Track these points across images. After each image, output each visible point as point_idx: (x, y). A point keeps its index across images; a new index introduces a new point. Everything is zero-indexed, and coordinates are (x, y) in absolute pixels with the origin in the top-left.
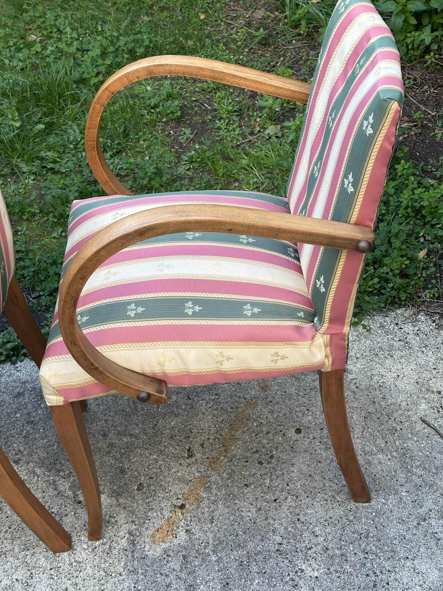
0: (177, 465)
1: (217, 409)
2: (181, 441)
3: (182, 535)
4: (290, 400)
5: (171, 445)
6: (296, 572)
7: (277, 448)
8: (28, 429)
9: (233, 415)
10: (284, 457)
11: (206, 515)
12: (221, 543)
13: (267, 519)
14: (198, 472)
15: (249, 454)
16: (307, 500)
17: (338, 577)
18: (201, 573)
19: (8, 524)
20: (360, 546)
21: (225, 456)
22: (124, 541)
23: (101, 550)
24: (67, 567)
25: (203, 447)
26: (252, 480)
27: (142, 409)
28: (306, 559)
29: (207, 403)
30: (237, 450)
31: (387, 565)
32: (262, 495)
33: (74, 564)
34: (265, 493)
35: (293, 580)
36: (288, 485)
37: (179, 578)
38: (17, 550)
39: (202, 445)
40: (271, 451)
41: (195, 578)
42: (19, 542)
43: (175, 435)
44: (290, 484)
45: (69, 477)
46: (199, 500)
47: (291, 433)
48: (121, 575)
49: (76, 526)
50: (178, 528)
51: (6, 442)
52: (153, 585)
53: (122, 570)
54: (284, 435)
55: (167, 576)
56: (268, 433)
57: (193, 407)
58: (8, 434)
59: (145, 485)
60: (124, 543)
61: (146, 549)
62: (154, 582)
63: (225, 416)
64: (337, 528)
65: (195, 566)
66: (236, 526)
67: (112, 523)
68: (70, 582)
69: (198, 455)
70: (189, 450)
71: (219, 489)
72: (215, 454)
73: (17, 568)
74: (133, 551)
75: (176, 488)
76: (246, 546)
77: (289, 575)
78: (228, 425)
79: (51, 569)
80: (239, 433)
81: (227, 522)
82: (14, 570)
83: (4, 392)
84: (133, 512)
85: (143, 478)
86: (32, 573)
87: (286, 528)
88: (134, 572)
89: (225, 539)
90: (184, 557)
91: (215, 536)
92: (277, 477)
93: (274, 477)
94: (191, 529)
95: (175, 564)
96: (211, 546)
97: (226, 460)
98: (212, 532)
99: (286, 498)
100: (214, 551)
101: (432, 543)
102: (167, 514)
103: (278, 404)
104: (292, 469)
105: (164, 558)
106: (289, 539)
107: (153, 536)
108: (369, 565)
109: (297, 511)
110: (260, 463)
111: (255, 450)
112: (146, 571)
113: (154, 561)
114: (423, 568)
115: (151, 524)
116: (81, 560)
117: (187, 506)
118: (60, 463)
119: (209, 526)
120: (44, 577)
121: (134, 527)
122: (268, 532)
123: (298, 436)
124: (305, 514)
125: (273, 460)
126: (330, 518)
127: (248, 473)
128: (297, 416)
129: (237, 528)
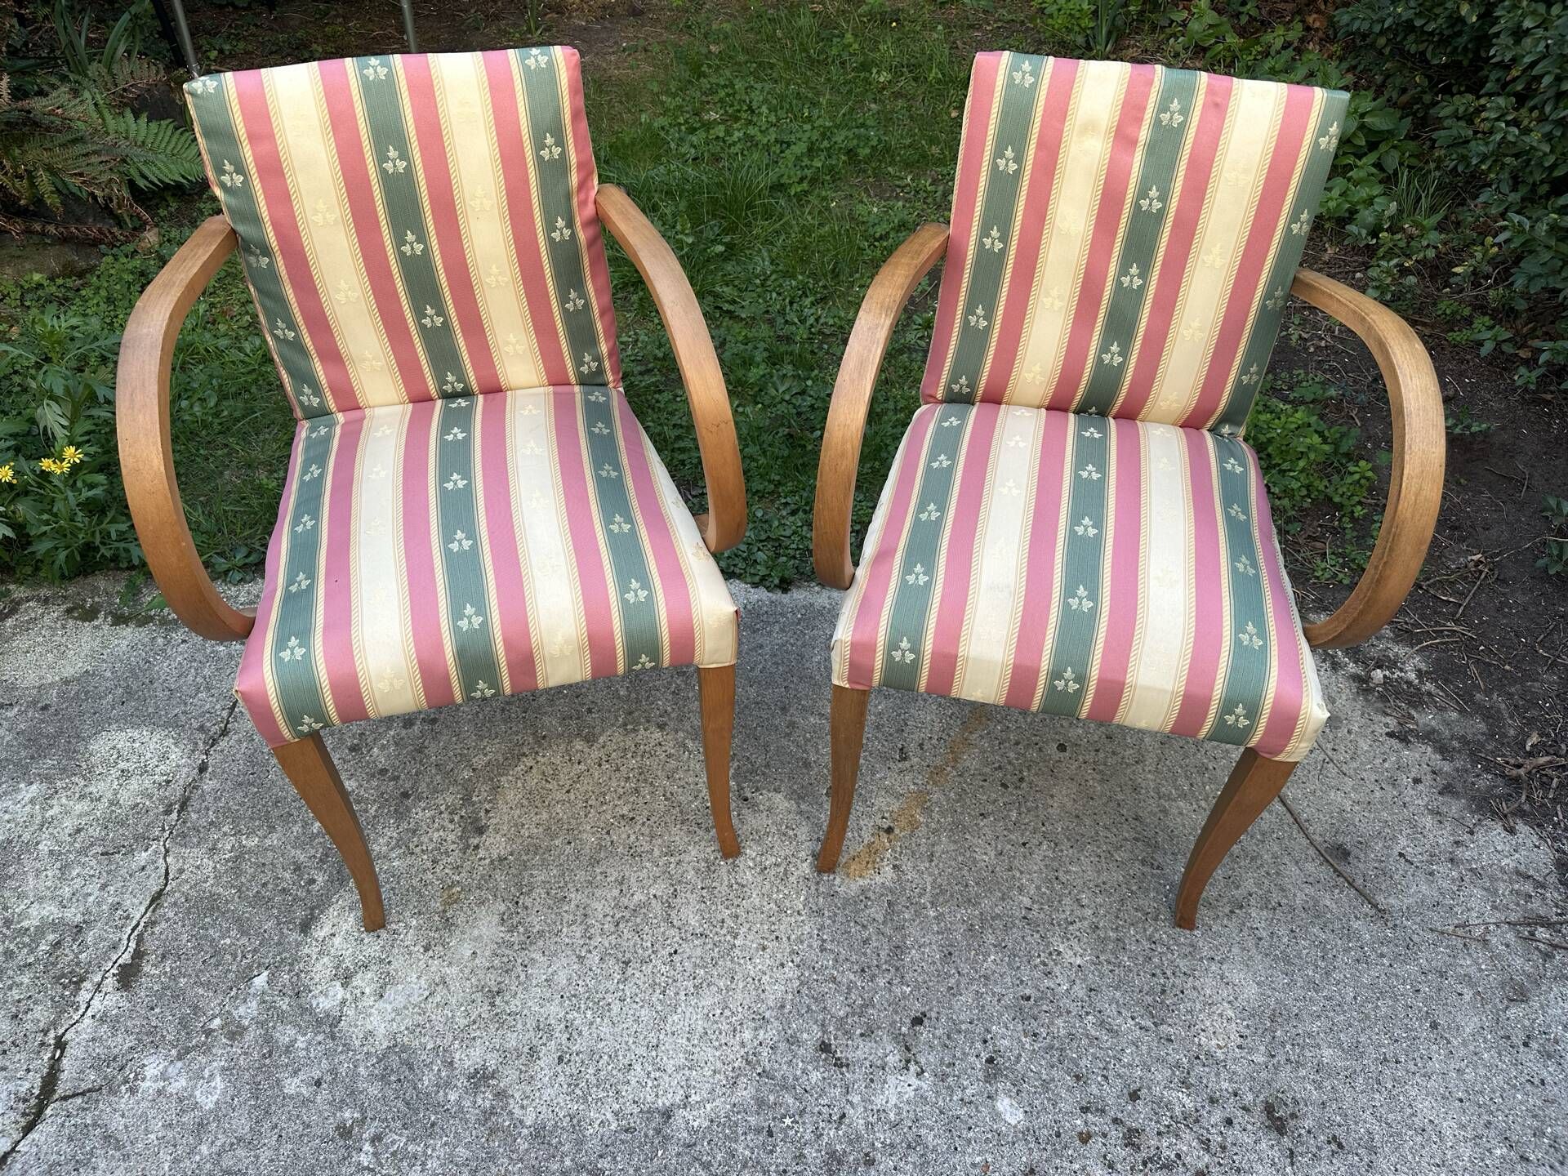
0: (885, 769)
2: (891, 735)
3: (888, 870)
5: (876, 738)
6: (1050, 954)
7: (1029, 768)
10: (1040, 783)
11: (923, 849)
12: (943, 892)
13: (1010, 869)
14: (914, 784)
15: (988, 770)
16: (1071, 851)
17: (1111, 971)
18: (913, 930)
19: (646, 813)
20: (1145, 930)
21: (952, 767)
22: (805, 865)
23: (773, 872)
24: (724, 888)
25: (922, 749)
26: (991, 808)
28: (1065, 938)
30: (971, 761)
31: (1183, 964)
32: (1005, 833)
33: (735, 886)
34: (1010, 831)
35: (1045, 964)
36: (1043, 825)
37: (880, 932)
38: (657, 853)
39: (921, 745)
40: (1021, 771)
41: (904, 937)
42: (660, 841)
43: (883, 725)
44: (1046, 824)
46: (914, 825)
47: (1052, 749)
48: (799, 913)
49: (740, 832)
50: (882, 860)
52: (845, 936)
53: (801, 907)
54: (1040, 750)
55: (864, 926)
56: (1017, 743)
60: (805, 868)
61: (836, 883)
62: (846, 932)
64: (1112, 899)
65: (905, 920)
66: (965, 872)
67: (790, 837)
68: (729, 912)
69: (915, 760)
70: (902, 749)
71: (942, 813)
72: (938, 761)
73: (656, 878)
74: (818, 884)
75: (881, 802)
76: (980, 904)
77: (1039, 956)
79: (703, 888)
80: (975, 736)
81: (953, 863)
82: (651, 882)
86: (676, 890)
87: (1038, 888)
88: (819, 912)
89: (949, 888)
90: (890, 903)
91: (935, 881)
92: (1029, 811)
93: (1023, 809)
94: (901, 866)
95: (877, 912)
96: (928, 895)
97: (955, 773)
99: (1040, 843)
100: (932, 903)
101: (1251, 943)
102: (867, 837)
104: (1050, 802)
105: (862, 901)
106: (1042, 904)
107: (847, 866)
108: (1156, 960)
109: (1056, 864)
110: (1004, 786)
111: (997, 765)
113: (846, 903)
114: (1236, 976)
116: (745, 883)
117: (897, 831)
119: (927, 865)
120: (693, 898)
122: (1010, 888)
123: (1062, 755)
124: (1067, 872)
125: (1024, 785)
126: (1104, 883)
127: (985, 798)
128: (1062, 726)
129: (966, 874)
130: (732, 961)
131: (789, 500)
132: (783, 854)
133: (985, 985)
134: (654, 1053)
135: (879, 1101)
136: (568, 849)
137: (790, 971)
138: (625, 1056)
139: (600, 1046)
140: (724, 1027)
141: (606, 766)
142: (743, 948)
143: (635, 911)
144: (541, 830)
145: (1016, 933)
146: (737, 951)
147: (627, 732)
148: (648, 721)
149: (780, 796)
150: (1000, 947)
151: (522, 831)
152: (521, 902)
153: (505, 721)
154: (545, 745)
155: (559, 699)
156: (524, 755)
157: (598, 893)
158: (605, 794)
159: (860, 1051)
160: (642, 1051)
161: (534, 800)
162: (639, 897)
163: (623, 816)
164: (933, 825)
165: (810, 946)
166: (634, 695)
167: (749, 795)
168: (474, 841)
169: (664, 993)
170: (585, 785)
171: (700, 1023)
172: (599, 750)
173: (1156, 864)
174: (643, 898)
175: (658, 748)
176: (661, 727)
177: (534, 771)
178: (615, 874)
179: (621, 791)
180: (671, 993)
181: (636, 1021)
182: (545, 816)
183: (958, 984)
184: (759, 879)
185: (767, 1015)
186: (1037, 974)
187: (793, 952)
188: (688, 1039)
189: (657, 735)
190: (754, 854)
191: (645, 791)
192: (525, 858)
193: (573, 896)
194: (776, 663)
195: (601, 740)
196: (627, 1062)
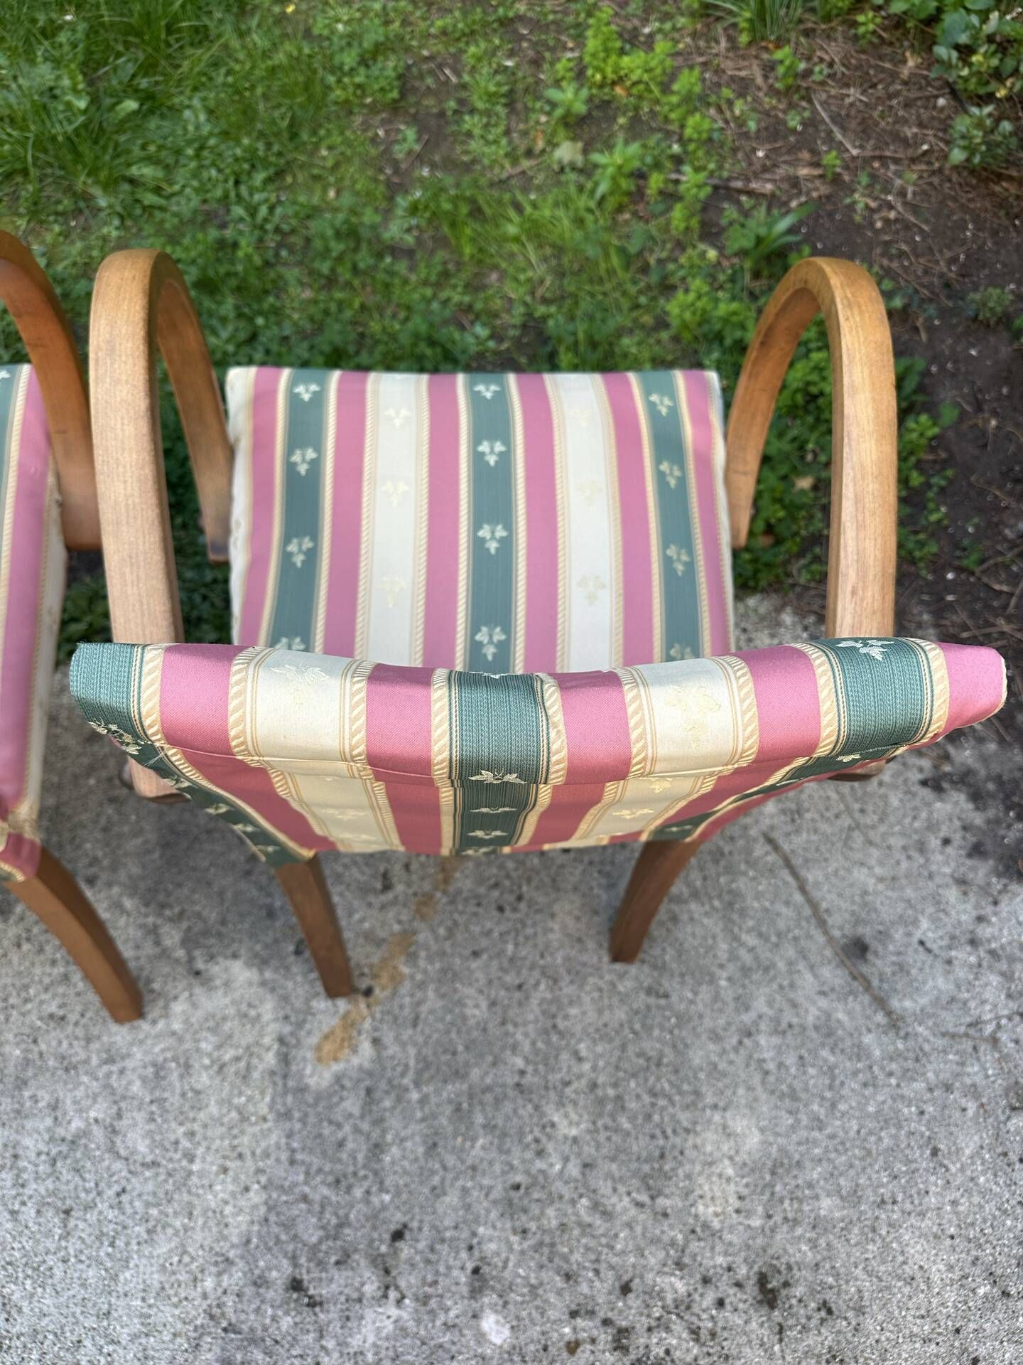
0: (364, 906)
3: (367, 1049)
5: (356, 863)
6: (544, 1127)
7: (529, 881)
10: (540, 900)
11: (406, 1011)
12: (427, 1066)
13: (503, 1023)
14: (398, 922)
15: (482, 890)
16: (571, 987)
19: (79, 1008)
20: (646, 1081)
21: (443, 892)
22: (270, 1053)
24: (177, 1099)
25: (408, 872)
26: (484, 942)
28: (561, 1103)
30: (464, 880)
31: (684, 1118)
32: (500, 974)
34: (505, 970)
35: (537, 1141)
36: (542, 956)
37: (358, 1130)
39: (407, 866)
40: (520, 887)
41: (384, 1131)
46: (397, 980)
48: (265, 1120)
49: (193, 1019)
50: (359, 1033)
53: (267, 1110)
60: (271, 1058)
61: (306, 1072)
65: (385, 1109)
66: (453, 1035)
67: (253, 1018)
69: (400, 887)
70: (385, 876)
71: (430, 959)
72: (427, 887)
73: (96, 1097)
74: (286, 1076)
75: (360, 953)
77: (532, 1131)
79: (152, 1102)
82: (91, 1101)
84: (287, 999)
86: (120, 1109)
87: (533, 1043)
88: (288, 1114)
89: (435, 1058)
90: (369, 1091)
91: (419, 1053)
92: (527, 938)
93: (521, 939)
94: (381, 1037)
95: (352, 1104)
96: (411, 1072)
97: (445, 899)
98: (415, 1044)
99: (538, 983)
100: (416, 1082)
101: (757, 1079)
102: (343, 1005)
104: (550, 924)
105: (335, 1092)
106: (537, 1063)
107: (319, 1047)
108: (656, 1117)
109: (554, 1009)
110: (501, 909)
111: (492, 881)
112: (306, 1115)
113: (319, 1097)
114: (737, 1125)
115: (316, 1024)
116: (200, 1088)
117: (377, 991)
119: (411, 1032)
120: (141, 1117)
121: (288, 1028)
122: (503, 1049)
125: (523, 906)
126: (605, 1026)
127: (478, 929)
130: (189, 1192)
132: (244, 1042)
133: (473, 1178)
134: (105, 1323)
135: (355, 1342)
137: (256, 1196)
138: (72, 1332)
139: (45, 1321)
140: (183, 1277)
142: (201, 1174)
145: (508, 1107)
146: (194, 1179)
149: (239, 963)
150: (489, 1127)
159: (331, 1285)
160: (91, 1322)
164: (419, 977)
165: (278, 1160)
167: (202, 966)
169: (112, 1245)
171: (156, 1276)
180: (120, 1243)
181: (84, 1285)
183: (443, 1180)
184: (218, 1080)
185: (231, 1254)
186: (529, 1155)
187: (260, 1171)
188: (143, 1300)
196: (75, 1339)
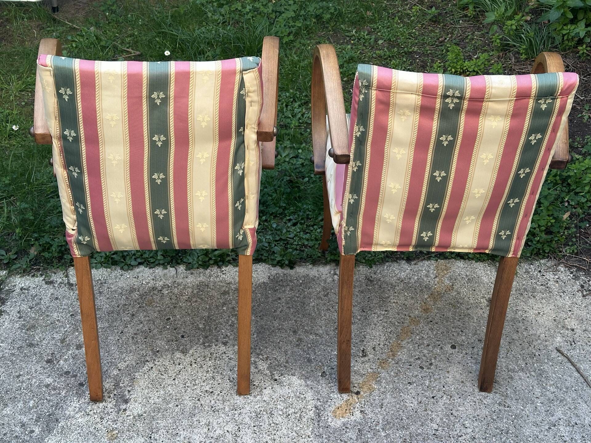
0: (354, 361)
1: (386, 322)
2: (357, 343)
3: (358, 415)
4: (447, 322)
7: (435, 358)
8: (233, 319)
9: (399, 328)
10: (441, 366)
11: (377, 402)
12: (388, 423)
13: (426, 410)
14: (371, 368)
15: (412, 360)
16: (459, 400)
19: (219, 389)
21: (392, 359)
22: (311, 412)
23: (293, 417)
24: (266, 426)
25: (374, 350)
26: (414, 379)
27: (325, 315)
29: (378, 316)
30: (402, 356)
32: (423, 392)
33: (272, 425)
34: (425, 391)
36: (444, 387)
38: (227, 409)
39: (374, 349)
40: (431, 360)
42: (228, 403)
44: (445, 386)
45: (267, 359)
46: (371, 390)
47: (448, 348)
48: (309, 437)
49: (273, 397)
50: (354, 408)
51: (216, 328)
53: (310, 433)
54: (441, 348)
56: (428, 345)
57: (366, 318)
58: (217, 322)
59: (327, 373)
60: (311, 414)
61: (329, 421)
63: (393, 329)
64: (483, 423)
65: (368, 438)
66: (401, 413)
67: (302, 398)
68: (270, 437)
69: (371, 356)
70: (363, 351)
71: (387, 383)
72: (384, 356)
73: (227, 422)
74: (319, 421)
75: (353, 379)
76: (409, 428)
78: (395, 336)
79: (254, 426)
80: (404, 342)
81: (394, 409)
82: (225, 424)
83: (212, 289)
84: (318, 392)
85: (326, 368)
86: (239, 428)
87: (442, 419)
88: (320, 436)
89: (392, 421)
90: (359, 430)
91: (384, 418)
92: (435, 380)
93: (432, 379)
94: (365, 411)
95: (352, 434)
96: (381, 425)
97: (393, 362)
98: (381, 415)
99: (442, 397)
100: (383, 429)
102: (346, 397)
103: (437, 323)
104: (447, 375)
105: (344, 429)
106: (444, 427)
107: (334, 412)
109: (451, 407)
110: (421, 368)
111: (417, 357)
112: (329, 437)
113: (335, 431)
115: (333, 403)
116: (278, 423)
117: (362, 393)
118: (260, 348)
119: (380, 410)
120: (249, 432)
121: (319, 403)
122: (426, 420)
123: (453, 350)
124: (457, 410)
125: (432, 367)
126: (478, 416)
127: (411, 374)
128: (453, 335)
129: (402, 414)
131: (291, 217)
132: (298, 407)
136: (177, 409)
141: (194, 365)
143: (217, 439)
144: (160, 400)
147: (205, 348)
148: (217, 341)
149: (295, 377)
151: (150, 401)
152: (153, 437)
153: (135, 344)
154: (159, 355)
155: (165, 331)
156: (147, 361)
157: (196, 431)
158: (195, 380)
161: (155, 384)
162: (219, 432)
163: (207, 391)
164: (382, 390)
166: (207, 327)
167: (277, 377)
168: (124, 407)
170: (184, 376)
172: (190, 357)
173: (507, 405)
174: (222, 432)
175: (224, 355)
176: (225, 344)
177: (154, 369)
178: (205, 421)
179: (205, 378)
182: (162, 392)
184: (286, 420)
189: (223, 348)
190: (282, 408)
191: (218, 378)
192: (153, 414)
193: (181, 432)
194: (289, 307)
195: (191, 352)
